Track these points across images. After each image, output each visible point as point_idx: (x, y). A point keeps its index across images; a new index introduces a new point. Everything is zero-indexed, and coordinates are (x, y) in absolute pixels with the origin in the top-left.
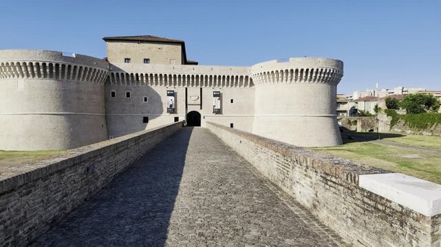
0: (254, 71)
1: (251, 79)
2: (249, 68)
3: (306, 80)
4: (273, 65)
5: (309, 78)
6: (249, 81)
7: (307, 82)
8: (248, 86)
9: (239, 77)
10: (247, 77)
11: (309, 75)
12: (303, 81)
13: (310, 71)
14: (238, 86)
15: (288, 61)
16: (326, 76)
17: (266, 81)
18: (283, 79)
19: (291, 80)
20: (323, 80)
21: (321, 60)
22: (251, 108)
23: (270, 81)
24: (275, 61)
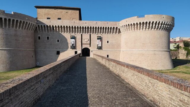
0: (121, 24)
1: (119, 29)
2: (118, 23)
3: (155, 28)
4: (135, 20)
5: (157, 27)
6: (118, 30)
7: (156, 30)
8: (117, 33)
9: (112, 28)
10: (117, 28)
11: (157, 25)
12: (153, 29)
13: (158, 23)
14: (111, 33)
15: (144, 17)
16: (167, 26)
17: (129, 30)
18: (140, 28)
19: (146, 28)
20: (165, 29)
21: (164, 16)
22: (119, 46)
23: (132, 29)
24: (136, 17)
